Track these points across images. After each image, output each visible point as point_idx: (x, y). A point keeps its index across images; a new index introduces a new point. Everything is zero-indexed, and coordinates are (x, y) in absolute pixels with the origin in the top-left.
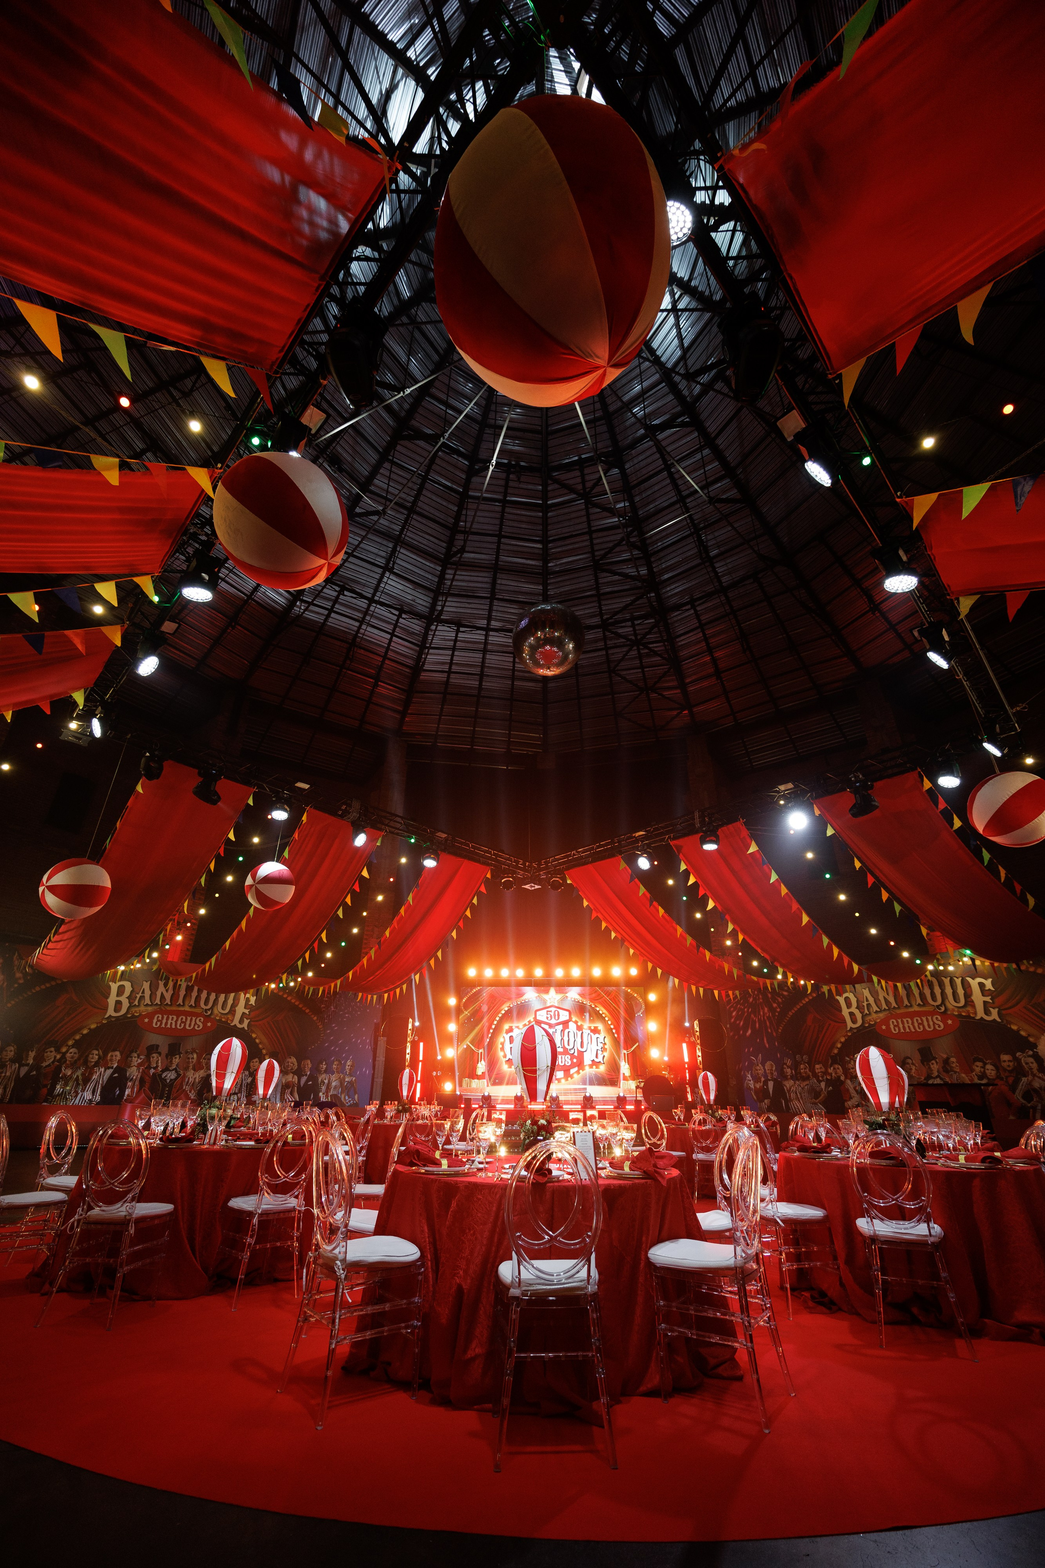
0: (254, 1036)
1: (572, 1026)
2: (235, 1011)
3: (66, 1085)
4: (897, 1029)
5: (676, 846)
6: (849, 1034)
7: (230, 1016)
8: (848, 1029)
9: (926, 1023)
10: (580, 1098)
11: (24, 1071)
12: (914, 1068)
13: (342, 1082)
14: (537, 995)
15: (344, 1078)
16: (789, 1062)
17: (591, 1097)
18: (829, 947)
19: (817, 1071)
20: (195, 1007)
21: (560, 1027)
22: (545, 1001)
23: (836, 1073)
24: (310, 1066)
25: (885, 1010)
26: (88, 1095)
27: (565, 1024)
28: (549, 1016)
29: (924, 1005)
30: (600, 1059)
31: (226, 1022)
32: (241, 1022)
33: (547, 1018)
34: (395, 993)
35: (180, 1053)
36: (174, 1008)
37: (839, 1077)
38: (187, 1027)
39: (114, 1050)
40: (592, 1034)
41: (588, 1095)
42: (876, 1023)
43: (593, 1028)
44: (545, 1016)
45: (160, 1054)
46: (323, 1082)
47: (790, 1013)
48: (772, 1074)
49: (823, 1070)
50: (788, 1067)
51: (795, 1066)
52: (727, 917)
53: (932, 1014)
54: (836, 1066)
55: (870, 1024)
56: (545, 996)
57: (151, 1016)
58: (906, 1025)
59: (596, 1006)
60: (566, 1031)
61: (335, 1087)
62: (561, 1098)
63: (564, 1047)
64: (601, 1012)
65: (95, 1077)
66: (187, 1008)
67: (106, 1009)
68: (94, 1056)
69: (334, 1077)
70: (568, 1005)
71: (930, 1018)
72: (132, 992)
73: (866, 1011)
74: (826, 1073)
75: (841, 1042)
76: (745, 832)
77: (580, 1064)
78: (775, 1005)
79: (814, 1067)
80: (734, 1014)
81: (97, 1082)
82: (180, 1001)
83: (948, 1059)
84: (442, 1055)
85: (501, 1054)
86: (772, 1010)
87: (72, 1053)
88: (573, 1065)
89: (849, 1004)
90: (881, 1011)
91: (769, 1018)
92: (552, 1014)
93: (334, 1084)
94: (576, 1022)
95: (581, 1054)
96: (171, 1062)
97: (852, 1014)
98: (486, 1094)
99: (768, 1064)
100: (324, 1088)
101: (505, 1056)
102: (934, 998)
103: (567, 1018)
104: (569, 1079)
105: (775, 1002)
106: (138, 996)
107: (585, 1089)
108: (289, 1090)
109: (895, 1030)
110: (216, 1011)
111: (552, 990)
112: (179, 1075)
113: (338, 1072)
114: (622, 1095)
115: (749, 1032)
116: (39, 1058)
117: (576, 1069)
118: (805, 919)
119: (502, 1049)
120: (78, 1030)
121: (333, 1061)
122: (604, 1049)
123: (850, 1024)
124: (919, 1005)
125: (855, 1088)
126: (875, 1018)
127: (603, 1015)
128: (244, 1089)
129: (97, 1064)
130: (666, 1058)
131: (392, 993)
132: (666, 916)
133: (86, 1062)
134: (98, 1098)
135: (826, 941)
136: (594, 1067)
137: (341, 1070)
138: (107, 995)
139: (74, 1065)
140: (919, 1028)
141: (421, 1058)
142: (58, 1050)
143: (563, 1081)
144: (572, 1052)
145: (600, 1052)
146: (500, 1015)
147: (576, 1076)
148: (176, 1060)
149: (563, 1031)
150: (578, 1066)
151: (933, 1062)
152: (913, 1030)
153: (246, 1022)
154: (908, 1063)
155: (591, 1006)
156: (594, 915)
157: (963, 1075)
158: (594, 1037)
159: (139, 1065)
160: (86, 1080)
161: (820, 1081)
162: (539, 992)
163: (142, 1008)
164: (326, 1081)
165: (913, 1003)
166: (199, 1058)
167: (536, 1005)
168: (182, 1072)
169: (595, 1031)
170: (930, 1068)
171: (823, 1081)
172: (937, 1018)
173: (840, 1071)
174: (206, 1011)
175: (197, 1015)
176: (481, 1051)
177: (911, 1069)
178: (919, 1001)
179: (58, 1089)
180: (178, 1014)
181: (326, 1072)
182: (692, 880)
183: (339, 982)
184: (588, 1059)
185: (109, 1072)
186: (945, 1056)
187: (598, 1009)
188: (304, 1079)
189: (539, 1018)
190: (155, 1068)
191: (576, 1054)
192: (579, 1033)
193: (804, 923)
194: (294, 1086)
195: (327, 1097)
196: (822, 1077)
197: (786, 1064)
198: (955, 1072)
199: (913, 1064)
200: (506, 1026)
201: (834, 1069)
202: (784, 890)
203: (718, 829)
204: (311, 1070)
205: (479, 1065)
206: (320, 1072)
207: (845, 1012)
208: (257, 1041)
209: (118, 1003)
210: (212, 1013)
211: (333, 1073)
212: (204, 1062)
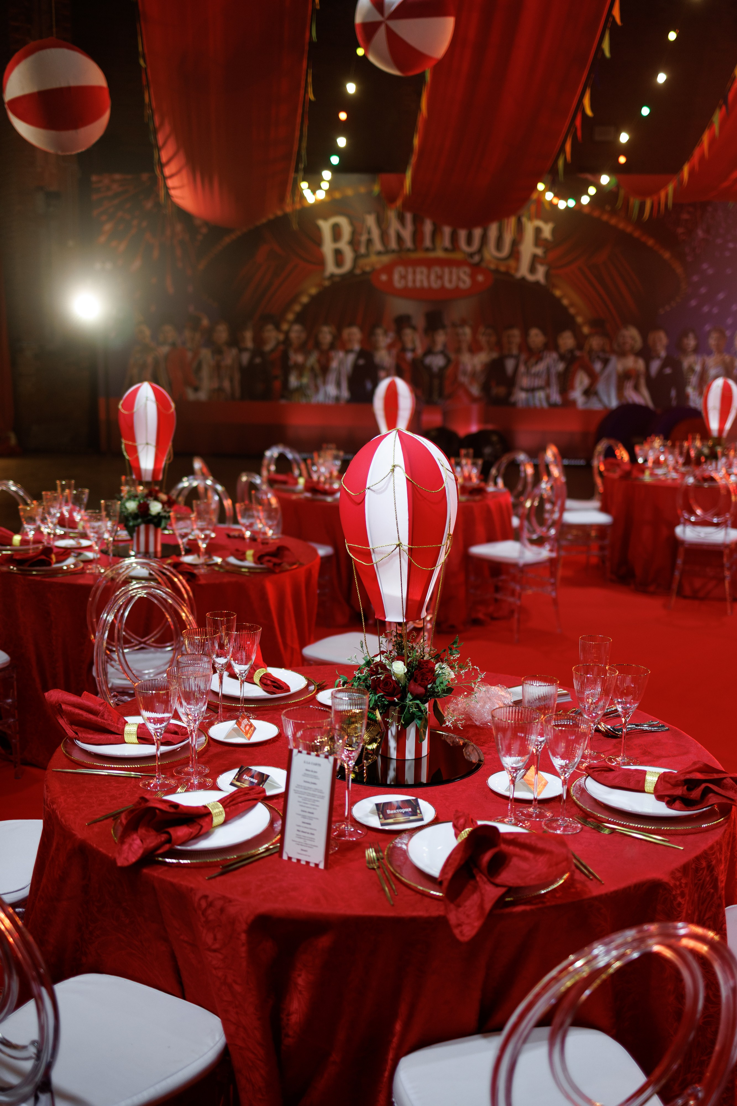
0: (558, 293)
2: (518, 253)
3: (300, 376)
7: (512, 263)
11: (245, 357)
15: (732, 362)
20: (453, 250)
24: (665, 341)
26: (332, 390)
31: (507, 274)
32: (532, 270)
35: (443, 327)
36: (420, 255)
38: (448, 284)
39: (350, 325)
45: (414, 328)
46: (691, 369)
57: (388, 269)
65: (334, 364)
66: (440, 254)
67: (321, 262)
68: (326, 334)
69: (711, 360)
72: (352, 232)
81: (339, 374)
82: (428, 243)
87: (296, 332)
93: (713, 372)
96: (433, 342)
100: (694, 379)
106: (364, 239)
110: (487, 256)
112: (449, 361)
113: (720, 351)
116: (259, 340)
120: (295, 299)
121: (708, 333)
128: (554, 380)
129: (333, 346)
133: (317, 345)
134: (345, 394)
137: (728, 347)
138: (318, 241)
139: (303, 348)
142: (278, 328)
148: (441, 338)
153: (541, 271)
159: (390, 347)
160: (325, 369)
163: (374, 259)
164: (698, 368)
166: (475, 332)
168: (453, 356)
174: (471, 255)
175: (458, 264)
179: (293, 381)
180: (429, 263)
181: (697, 350)
185: (351, 358)
188: (655, 366)
190: (414, 350)
194: (638, 377)
204: (668, 348)
206: (684, 351)
208: (565, 301)
209: (338, 253)
210: (482, 260)
211: (709, 353)
212: (483, 339)
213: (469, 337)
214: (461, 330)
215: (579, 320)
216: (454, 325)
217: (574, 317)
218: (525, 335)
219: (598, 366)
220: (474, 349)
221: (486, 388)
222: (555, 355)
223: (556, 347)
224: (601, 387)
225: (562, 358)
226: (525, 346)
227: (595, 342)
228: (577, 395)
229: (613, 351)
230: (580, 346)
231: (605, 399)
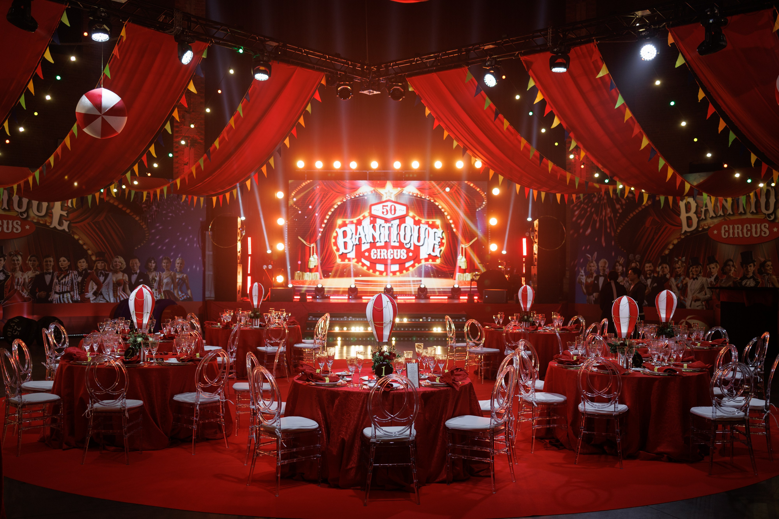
0: (76, 237)
1: (409, 221)
2: (52, 213)
4: (727, 234)
5: (526, 62)
6: (683, 237)
7: (47, 219)
8: (683, 232)
9: (754, 230)
10: (413, 289)
12: (733, 269)
13: (173, 279)
14: (372, 189)
15: (175, 275)
16: (622, 261)
17: (425, 289)
18: (665, 169)
19: (646, 269)
20: (9, 210)
21: (397, 222)
22: (380, 196)
23: (663, 272)
24: (139, 264)
25: (720, 215)
27: (402, 219)
28: (385, 210)
29: (757, 213)
30: (437, 253)
31: (45, 225)
32: (60, 223)
33: (383, 213)
34: (225, 197)
37: (665, 275)
38: (5, 230)
40: (430, 229)
41: (422, 286)
42: (709, 227)
43: (431, 223)
44: (381, 210)
46: (154, 279)
47: (632, 215)
48: (604, 270)
49: (652, 268)
50: (620, 265)
51: (627, 265)
52: (572, 134)
53: (761, 221)
54: (664, 265)
55: (703, 229)
56: (381, 191)
58: (736, 231)
59: (435, 201)
60: (403, 226)
61: (167, 284)
62: (395, 289)
63: (400, 242)
64: (440, 207)
66: (1, 212)
69: (164, 275)
70: (404, 200)
71: (758, 225)
74: (654, 271)
75: (673, 244)
76: (597, 56)
77: (416, 258)
78: (618, 206)
79: (644, 265)
80: (577, 213)
83: (765, 262)
84: (271, 247)
85: (334, 248)
86: (614, 211)
88: (408, 259)
89: (688, 207)
90: (717, 217)
91: (610, 218)
92: (388, 208)
93: (165, 281)
94: (413, 217)
95: (417, 248)
97: (689, 219)
98: (320, 286)
99: (602, 263)
101: (338, 250)
102: (767, 207)
103: (404, 213)
104: (404, 272)
105: (618, 203)
107: (421, 281)
108: (122, 287)
109: (725, 235)
110: (31, 214)
111: (389, 185)
112: (7, 277)
113: (168, 270)
114: (456, 286)
115: (589, 231)
117: (412, 262)
118: (645, 142)
119: (335, 244)
121: (162, 260)
122: (441, 244)
123: (685, 228)
124: (752, 213)
125: (677, 285)
126: (710, 222)
127: (443, 210)
128: (75, 287)
130: (504, 252)
131: (221, 197)
132: (511, 128)
135: (662, 163)
136: (430, 260)
137: (171, 267)
140: (747, 234)
141: (250, 252)
143: (398, 274)
144: (408, 246)
145: (437, 247)
146: (333, 210)
147: (411, 269)
149: (399, 225)
150: (414, 260)
151: (752, 264)
152: (741, 236)
153: (66, 224)
154: (729, 265)
155: (430, 200)
156: (436, 123)
157: (774, 277)
158: (432, 231)
161: (647, 278)
162: (374, 186)
164: (157, 279)
165: (748, 211)
166: (24, 260)
167: (372, 200)
168: (10, 274)
169: (433, 226)
170: (747, 269)
171: (650, 278)
172: (765, 226)
173: (667, 269)
174: (21, 214)
175: (13, 218)
176: (312, 245)
177: (730, 270)
178: (753, 209)
181: (156, 269)
182: (539, 98)
183: (165, 189)
184: (423, 254)
186: (763, 260)
187: (437, 204)
189: (373, 212)
191: (412, 248)
192: (417, 228)
193: (643, 146)
194: (125, 284)
195: (160, 293)
196: (650, 274)
197: (618, 262)
198: (768, 274)
199: (733, 266)
200: (339, 221)
201: (662, 268)
202: (628, 114)
203: (569, 50)
204: (140, 268)
205: (311, 259)
206: (149, 270)
207: (683, 216)
208: (81, 242)
210: (28, 216)
211: (163, 271)
212: (30, 264)
213: (20, 262)
214: (15, 258)
215: (90, 252)
216: (10, 255)
217: (86, 251)
218: (57, 261)
219: (102, 279)
220: (24, 270)
221: (32, 292)
222: (76, 273)
223: (76, 268)
224: (104, 290)
225: (80, 274)
226: (57, 267)
227: (100, 265)
228: (90, 295)
229: (111, 270)
230: (90, 267)
231: (106, 297)
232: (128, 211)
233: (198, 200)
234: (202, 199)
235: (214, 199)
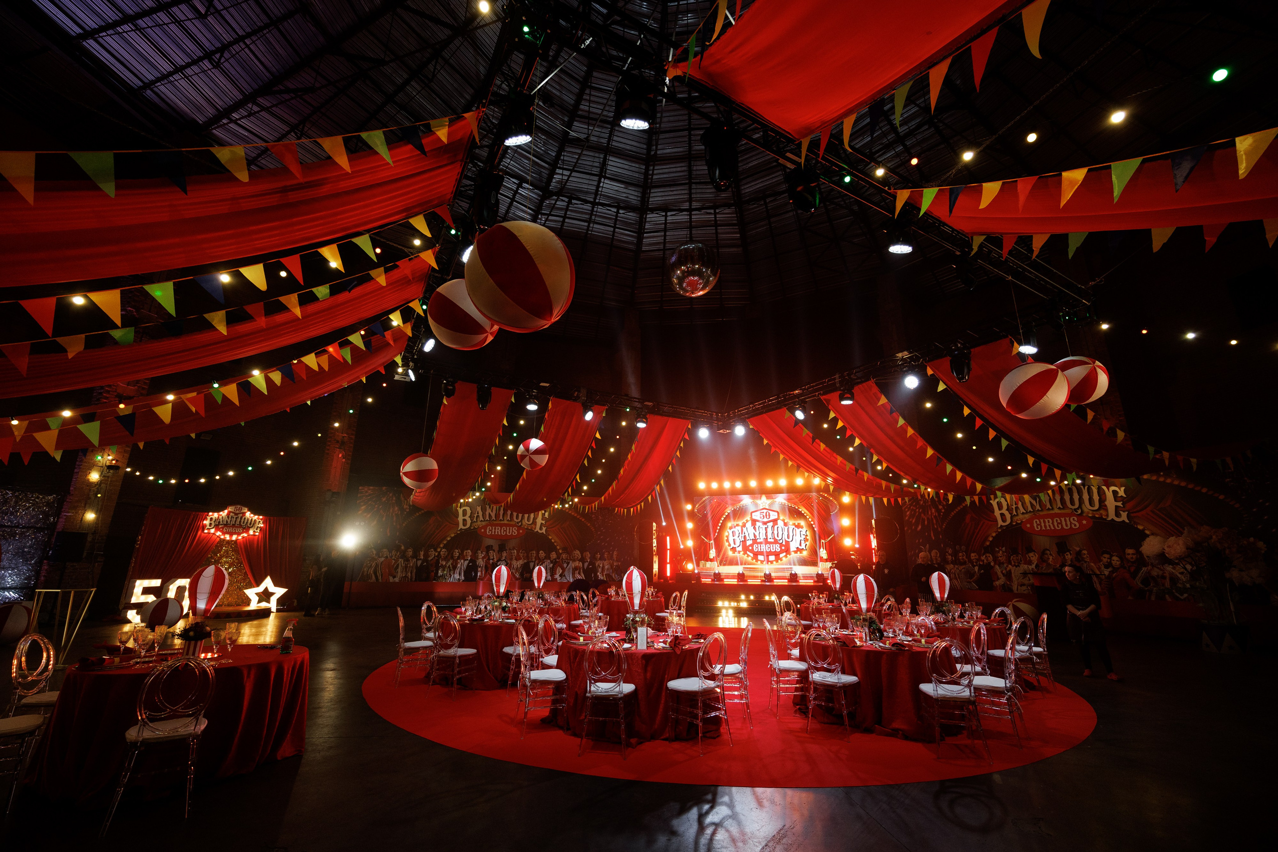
0: (550, 537)
1: (780, 523)
2: (536, 522)
3: (444, 570)
5: (825, 400)
6: (1000, 530)
7: (533, 527)
8: (999, 526)
9: (1064, 523)
10: (787, 574)
11: (419, 563)
12: (1051, 557)
13: (612, 566)
14: (752, 501)
15: (613, 563)
16: (950, 551)
17: (796, 574)
18: (953, 473)
19: (972, 558)
20: (511, 521)
21: (771, 524)
22: (756, 505)
23: (987, 560)
24: (589, 556)
25: (1030, 511)
26: (457, 576)
27: (775, 522)
28: (762, 516)
29: (1063, 508)
30: (803, 546)
31: (531, 530)
32: (541, 529)
33: (761, 517)
34: (637, 508)
35: (506, 550)
36: (498, 522)
37: (990, 563)
38: (508, 534)
39: (467, 549)
40: (796, 529)
41: (793, 572)
42: (1022, 522)
43: (797, 524)
44: (759, 516)
45: (494, 551)
46: (599, 566)
47: (953, 514)
48: (936, 559)
49: (977, 557)
50: (949, 554)
51: (955, 554)
52: (872, 450)
53: (1070, 515)
54: (988, 555)
55: (1017, 523)
56: (758, 502)
57: (485, 527)
58: (1047, 524)
59: (799, 508)
60: (776, 527)
61: (608, 569)
62: (773, 575)
63: (774, 538)
64: (803, 512)
65: (459, 565)
66: (506, 522)
67: (458, 524)
68: (456, 553)
69: (606, 563)
70: (776, 507)
71: (1067, 519)
72: (471, 513)
73: (1015, 513)
74: (979, 560)
75: (992, 537)
76: (875, 389)
77: (787, 551)
78: (940, 507)
79: (970, 555)
80: (908, 513)
81: (461, 568)
82: (501, 518)
83: (1080, 551)
84: (683, 544)
85: (727, 544)
86: (938, 510)
87: (444, 552)
88: (782, 551)
89: (1000, 506)
90: (1027, 513)
91: (935, 517)
92: (764, 514)
93: (606, 567)
94: (783, 520)
95: (788, 543)
96: (501, 556)
97: (1002, 515)
98: (717, 572)
99: (934, 553)
100: (600, 570)
101: (730, 545)
102: (1072, 503)
103: (776, 517)
104: (779, 561)
105: (940, 505)
106: (475, 515)
107: (791, 568)
108: (578, 571)
109: (1038, 528)
110: (524, 523)
111: (764, 497)
113: (609, 559)
114: (820, 572)
115: (920, 527)
116: (426, 555)
117: (784, 554)
118: (930, 452)
119: (727, 541)
120: (445, 538)
121: (605, 553)
122: (806, 540)
123: (1000, 523)
124: (1059, 508)
125: (1002, 572)
126: (1021, 518)
127: (805, 515)
128: (548, 571)
129: (459, 558)
130: (857, 546)
131: (635, 508)
132: (828, 449)
133: (452, 557)
134: (463, 578)
135: (949, 468)
136: (799, 552)
137: (611, 558)
138: (457, 516)
139: (446, 559)
140: (1058, 527)
141: (668, 547)
142: (435, 550)
143: (774, 562)
144: (781, 542)
145: (803, 542)
146: (724, 516)
147: (784, 559)
148: (504, 554)
149: (773, 527)
150: (786, 552)
151: (1068, 553)
152: (1053, 528)
153: (544, 529)
154: (1047, 554)
155: (795, 508)
156: (773, 450)
157: (1092, 564)
158: (798, 531)
159: (483, 558)
160: (455, 567)
161: (974, 566)
162: (754, 498)
163: (479, 523)
164: (601, 565)
165: (1055, 507)
166: (518, 552)
167: (752, 508)
168: (509, 562)
169: (798, 526)
170: (1064, 557)
171: (977, 565)
172: (1073, 519)
173: (991, 558)
174: (518, 523)
175: (513, 526)
176: (711, 542)
177: (1049, 559)
178: (1059, 505)
179: (440, 573)
180: (501, 526)
181: (600, 559)
182: (840, 424)
183: (597, 503)
184: (793, 547)
185: (466, 562)
186: (1078, 549)
187: (800, 510)
188: (586, 565)
189: (754, 517)
190: (493, 559)
191: (784, 543)
192: (786, 528)
193: (928, 456)
194: (580, 569)
195: (603, 575)
196: (976, 562)
197: (948, 552)
198: (1086, 562)
199: (1051, 554)
200: (729, 524)
201: (986, 557)
202: (910, 431)
203: (853, 388)
204: (590, 558)
205: (711, 552)
206: (596, 559)
207: (997, 513)
208: (553, 541)
209: (464, 520)
210: (522, 524)
211: (605, 560)
212: (521, 555)
213: (515, 554)
214: (512, 551)
215: (558, 547)
216: (510, 549)
217: (556, 546)
218: (538, 553)
219: (565, 565)
220: (518, 559)
221: (522, 574)
222: (549, 561)
223: (549, 558)
224: (566, 573)
225: (552, 562)
226: (537, 558)
227: (564, 556)
228: (557, 576)
229: (571, 560)
230: (558, 558)
231: (568, 578)
232: (583, 520)
233: (624, 511)
234: (625, 510)
235: (632, 509)
